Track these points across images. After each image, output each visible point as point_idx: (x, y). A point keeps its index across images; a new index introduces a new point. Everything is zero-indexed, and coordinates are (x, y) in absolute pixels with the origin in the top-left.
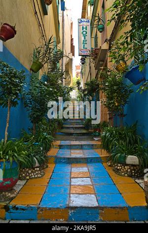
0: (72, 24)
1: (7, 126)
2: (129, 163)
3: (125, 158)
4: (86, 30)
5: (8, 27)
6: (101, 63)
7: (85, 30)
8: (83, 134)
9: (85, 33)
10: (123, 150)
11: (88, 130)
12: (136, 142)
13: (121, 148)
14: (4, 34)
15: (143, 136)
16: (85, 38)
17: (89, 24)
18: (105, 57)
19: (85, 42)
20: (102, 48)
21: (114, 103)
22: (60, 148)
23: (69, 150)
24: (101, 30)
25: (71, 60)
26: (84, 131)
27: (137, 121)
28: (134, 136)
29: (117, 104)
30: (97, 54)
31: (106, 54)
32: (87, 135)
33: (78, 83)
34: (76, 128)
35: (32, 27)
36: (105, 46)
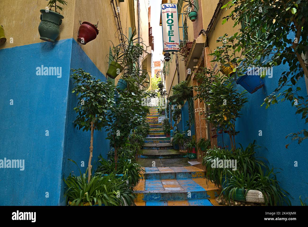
0: (149, 9)
1: (91, 156)
2: (251, 201)
3: (245, 193)
4: (172, 17)
5: (89, 26)
6: (195, 60)
7: (170, 17)
8: (172, 157)
9: (170, 22)
10: (240, 182)
11: (177, 149)
12: (256, 170)
13: (236, 178)
14: (84, 35)
15: (266, 162)
16: (171, 28)
17: (176, 10)
18: (202, 53)
19: (171, 33)
20: (197, 42)
21: (222, 117)
22: (146, 179)
23: (160, 181)
24: (193, 18)
25: (150, 55)
26: (173, 152)
27: (255, 141)
28: (253, 163)
29: (226, 119)
30: (189, 50)
31: (202, 49)
32: (178, 158)
33: (161, 86)
34: (160, 147)
35: (109, 20)
36: (201, 39)
